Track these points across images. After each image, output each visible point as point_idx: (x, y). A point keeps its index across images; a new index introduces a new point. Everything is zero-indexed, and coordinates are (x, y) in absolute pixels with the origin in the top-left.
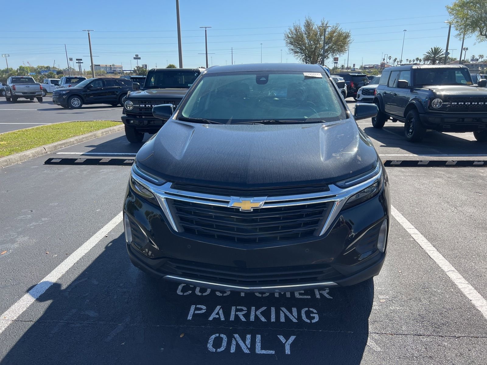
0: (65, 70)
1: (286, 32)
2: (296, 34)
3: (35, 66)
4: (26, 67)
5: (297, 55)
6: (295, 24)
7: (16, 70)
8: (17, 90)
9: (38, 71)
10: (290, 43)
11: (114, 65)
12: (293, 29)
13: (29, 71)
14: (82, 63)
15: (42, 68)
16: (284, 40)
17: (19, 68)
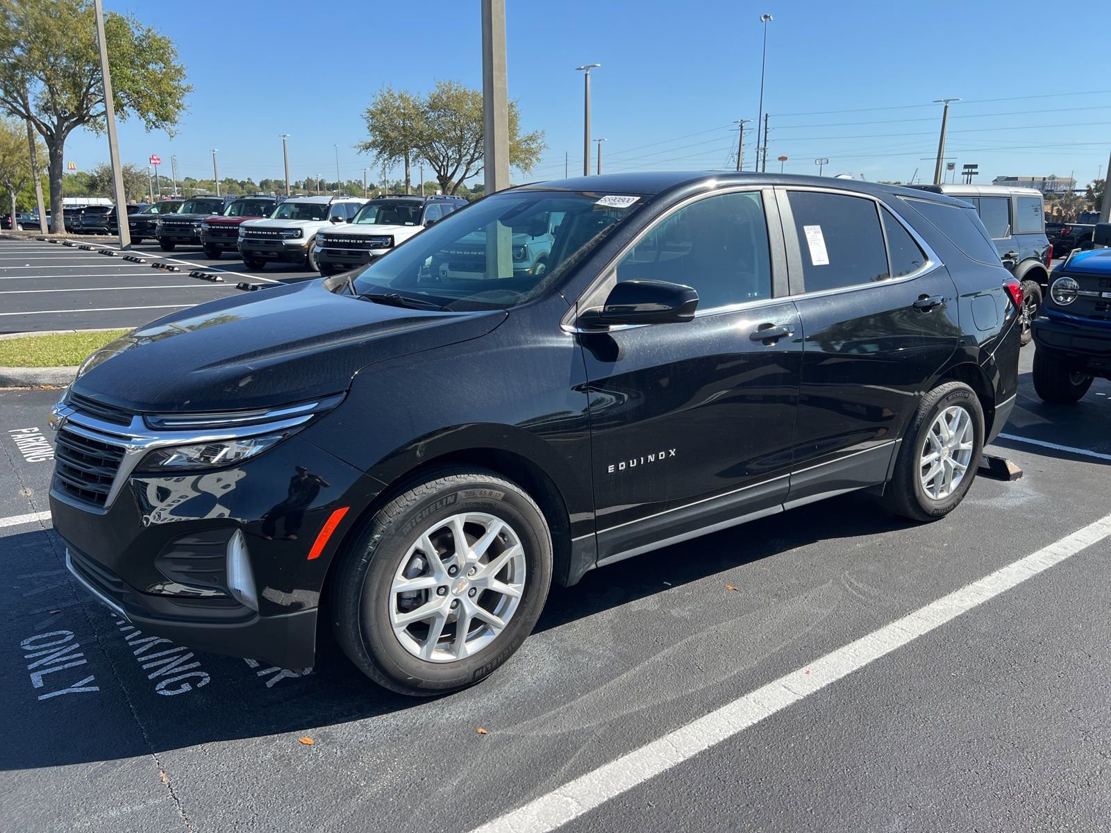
11: (1054, 178)
14: (977, 173)
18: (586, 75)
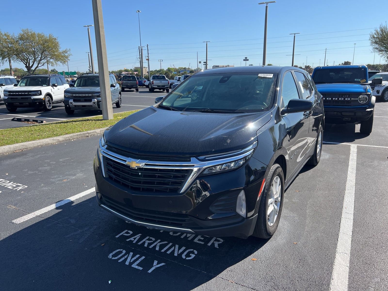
0: (195, 70)
1: (372, 33)
2: (381, 35)
3: (177, 68)
4: (172, 68)
5: (382, 53)
6: (381, 26)
7: (166, 70)
8: (154, 84)
9: (178, 71)
10: (375, 43)
12: (379, 30)
13: (173, 71)
15: (181, 69)
16: (369, 40)
17: (167, 69)
18: (88, 29)
